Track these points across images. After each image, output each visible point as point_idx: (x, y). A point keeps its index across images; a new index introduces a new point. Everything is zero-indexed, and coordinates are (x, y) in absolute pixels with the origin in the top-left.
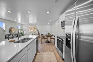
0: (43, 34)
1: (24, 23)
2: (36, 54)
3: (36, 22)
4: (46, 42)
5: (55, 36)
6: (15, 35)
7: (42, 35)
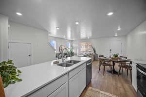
0: (103, 56)
1: (74, 39)
2: (86, 88)
3: (91, 35)
4: (110, 72)
5: (131, 63)
6: (66, 54)
7: (100, 56)
